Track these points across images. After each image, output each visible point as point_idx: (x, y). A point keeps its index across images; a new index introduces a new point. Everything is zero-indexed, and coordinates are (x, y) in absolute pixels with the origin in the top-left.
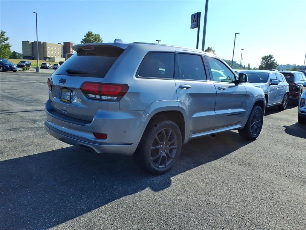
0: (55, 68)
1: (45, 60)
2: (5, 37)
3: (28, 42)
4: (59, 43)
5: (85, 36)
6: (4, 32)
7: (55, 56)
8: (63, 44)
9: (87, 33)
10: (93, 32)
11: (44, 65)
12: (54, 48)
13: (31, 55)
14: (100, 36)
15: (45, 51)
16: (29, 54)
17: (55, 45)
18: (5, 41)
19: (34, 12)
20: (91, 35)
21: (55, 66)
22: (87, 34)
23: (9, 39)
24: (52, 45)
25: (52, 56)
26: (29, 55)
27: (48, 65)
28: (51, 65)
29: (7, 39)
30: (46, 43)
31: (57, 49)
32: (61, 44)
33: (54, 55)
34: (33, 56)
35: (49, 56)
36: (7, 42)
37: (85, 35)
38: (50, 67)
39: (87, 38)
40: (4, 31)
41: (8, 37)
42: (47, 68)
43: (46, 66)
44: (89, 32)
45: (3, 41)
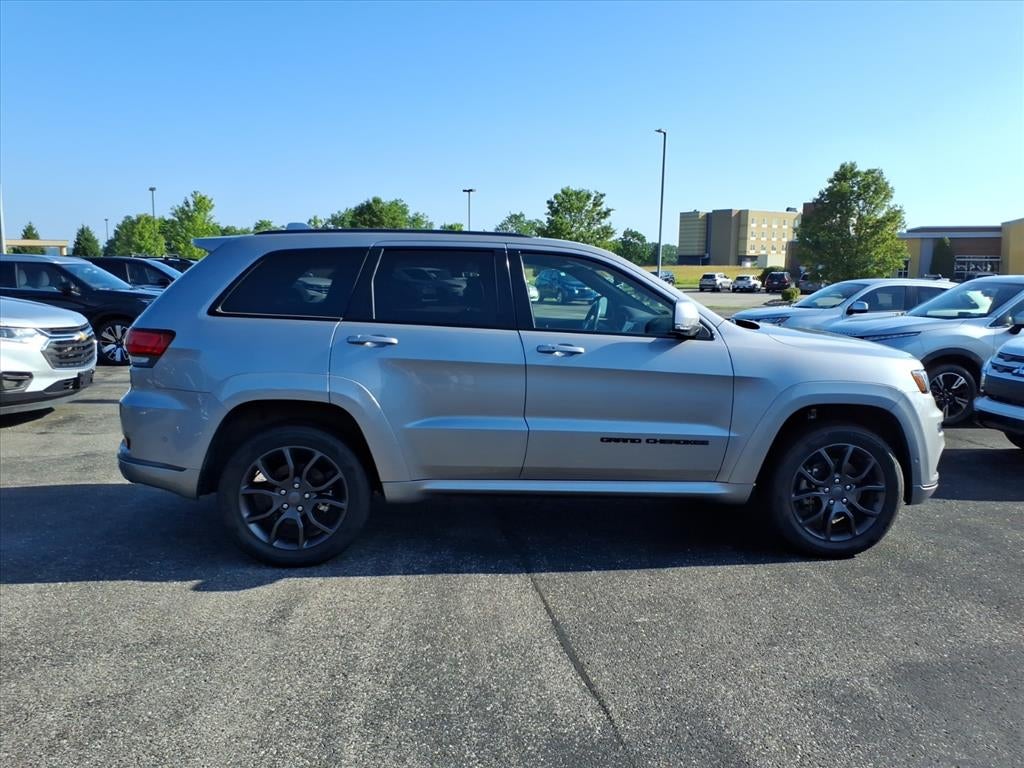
0: (738, 288)
1: (740, 264)
2: (604, 208)
3: (696, 213)
4: (788, 210)
5: (831, 181)
6: (602, 196)
7: (774, 249)
8: (800, 210)
9: (837, 169)
10: (858, 164)
11: (707, 282)
12: (770, 226)
13: (701, 253)
14: (885, 175)
15: (741, 236)
16: (696, 249)
17: (774, 215)
18: (602, 220)
19: (659, 131)
20: (849, 175)
21: (740, 282)
22: (836, 174)
23: (611, 212)
24: (768, 216)
25: (763, 252)
26: (696, 253)
27: (719, 281)
28: (730, 280)
29: (607, 214)
30: (747, 211)
31: (780, 227)
32: (794, 210)
33: (769, 248)
34: (707, 256)
35: (751, 253)
36: (605, 222)
37: (832, 176)
38: (728, 285)
39: (835, 186)
40: (602, 193)
41: (610, 207)
42: (715, 289)
43: (712, 283)
44: (842, 166)
45: (598, 220)
